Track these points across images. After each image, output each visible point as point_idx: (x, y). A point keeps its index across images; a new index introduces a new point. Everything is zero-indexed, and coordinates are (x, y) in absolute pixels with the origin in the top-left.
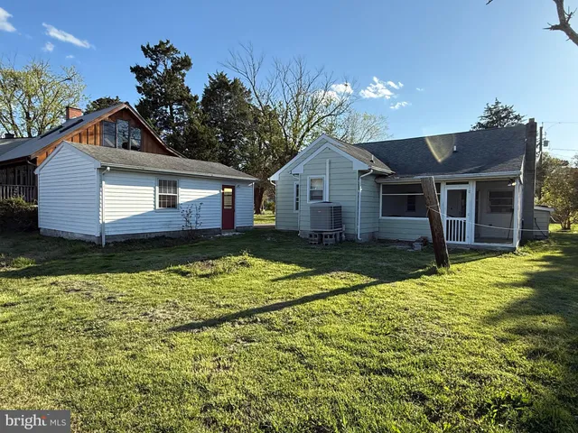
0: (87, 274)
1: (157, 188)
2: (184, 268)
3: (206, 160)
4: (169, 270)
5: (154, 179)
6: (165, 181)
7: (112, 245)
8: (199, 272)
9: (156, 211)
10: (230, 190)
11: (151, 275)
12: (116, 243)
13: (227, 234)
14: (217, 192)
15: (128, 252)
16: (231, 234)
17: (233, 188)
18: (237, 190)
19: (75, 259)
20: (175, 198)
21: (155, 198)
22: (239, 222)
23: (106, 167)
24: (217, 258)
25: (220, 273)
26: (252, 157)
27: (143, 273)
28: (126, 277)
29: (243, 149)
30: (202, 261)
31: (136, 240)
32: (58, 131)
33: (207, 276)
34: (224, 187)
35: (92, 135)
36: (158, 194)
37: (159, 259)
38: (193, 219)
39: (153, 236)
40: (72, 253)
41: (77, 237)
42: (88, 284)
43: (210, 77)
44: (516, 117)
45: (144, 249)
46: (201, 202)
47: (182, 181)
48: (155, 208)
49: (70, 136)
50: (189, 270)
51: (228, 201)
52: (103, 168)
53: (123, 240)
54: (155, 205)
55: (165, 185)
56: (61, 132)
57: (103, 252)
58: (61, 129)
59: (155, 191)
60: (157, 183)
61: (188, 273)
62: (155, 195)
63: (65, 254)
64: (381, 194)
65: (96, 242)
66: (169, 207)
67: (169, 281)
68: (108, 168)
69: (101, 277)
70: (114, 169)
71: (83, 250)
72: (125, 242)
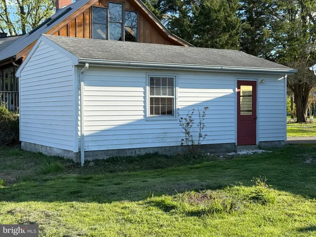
0: (51, 201)
1: (148, 88)
2: (168, 200)
3: (222, 47)
4: (149, 203)
5: (143, 77)
6: (158, 79)
7: (92, 164)
8: (189, 208)
9: (146, 119)
10: (249, 88)
11: (125, 208)
12: (97, 162)
13: (244, 152)
14: (231, 91)
15: (108, 174)
16: (250, 152)
17: (254, 84)
18: (260, 88)
19: (46, 180)
20: (171, 101)
21: (145, 102)
22: (263, 134)
23: (84, 63)
24: (220, 187)
25: (218, 211)
26: (291, 39)
27: (118, 203)
28: (94, 209)
29: (276, 27)
30: (197, 190)
31: (122, 158)
32: (46, 25)
33: (198, 214)
34: (240, 84)
35: (80, 25)
36: (149, 96)
37: (142, 185)
38: (195, 130)
39: (143, 153)
40: (45, 173)
41: (56, 152)
42: (47, 216)
45: (130, 170)
46: (206, 106)
47: (180, 78)
48: (145, 116)
49: (57, 29)
50: (175, 203)
51: (246, 104)
52: (81, 65)
53: (106, 158)
54: (145, 111)
55: (158, 84)
56: (48, 25)
57: (80, 173)
58: (50, 22)
59: (145, 93)
60: (148, 81)
61: (173, 207)
62: (145, 97)
63: (38, 174)
65: (74, 160)
66: (163, 113)
67: (145, 217)
68: (87, 65)
69: (64, 207)
70: (95, 66)
71: (58, 170)
72: (107, 161)
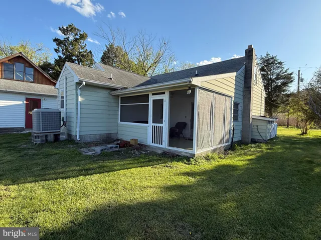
43: (106, 46)
44: (279, 63)
64: (120, 105)
